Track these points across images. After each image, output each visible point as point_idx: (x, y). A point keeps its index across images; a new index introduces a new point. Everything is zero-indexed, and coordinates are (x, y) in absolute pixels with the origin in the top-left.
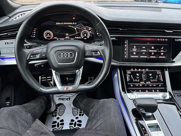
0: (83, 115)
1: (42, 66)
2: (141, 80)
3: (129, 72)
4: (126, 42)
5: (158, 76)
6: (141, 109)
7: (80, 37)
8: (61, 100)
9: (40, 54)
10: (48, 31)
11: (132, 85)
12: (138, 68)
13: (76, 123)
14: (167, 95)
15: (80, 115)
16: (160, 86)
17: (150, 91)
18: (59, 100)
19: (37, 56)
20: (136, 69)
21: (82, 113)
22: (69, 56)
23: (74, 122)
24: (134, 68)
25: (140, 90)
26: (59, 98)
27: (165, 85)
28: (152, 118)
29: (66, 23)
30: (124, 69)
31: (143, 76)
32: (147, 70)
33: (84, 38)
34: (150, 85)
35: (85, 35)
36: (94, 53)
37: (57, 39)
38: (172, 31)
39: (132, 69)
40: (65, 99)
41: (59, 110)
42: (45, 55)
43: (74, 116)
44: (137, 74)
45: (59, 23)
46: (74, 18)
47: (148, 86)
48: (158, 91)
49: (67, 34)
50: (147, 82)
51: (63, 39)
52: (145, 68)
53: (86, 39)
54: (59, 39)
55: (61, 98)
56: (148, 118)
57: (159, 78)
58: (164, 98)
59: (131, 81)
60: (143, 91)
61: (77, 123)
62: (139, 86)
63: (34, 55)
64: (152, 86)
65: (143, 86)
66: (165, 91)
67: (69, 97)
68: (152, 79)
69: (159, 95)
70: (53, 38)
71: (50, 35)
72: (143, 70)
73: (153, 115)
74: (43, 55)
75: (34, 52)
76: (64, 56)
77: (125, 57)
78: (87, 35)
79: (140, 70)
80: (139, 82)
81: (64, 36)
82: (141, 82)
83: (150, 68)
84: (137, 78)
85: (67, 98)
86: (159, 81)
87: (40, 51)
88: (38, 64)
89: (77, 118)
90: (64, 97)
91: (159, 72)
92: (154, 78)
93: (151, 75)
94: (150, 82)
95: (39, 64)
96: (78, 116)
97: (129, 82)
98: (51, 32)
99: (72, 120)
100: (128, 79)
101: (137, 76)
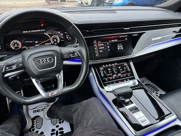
0: (63, 122)
1: (18, 77)
2: (113, 74)
3: (102, 69)
4: (94, 42)
5: (126, 67)
6: (121, 98)
7: (50, 43)
8: (36, 112)
9: (16, 64)
10: (15, 41)
11: (107, 79)
12: (108, 63)
13: (57, 131)
14: (136, 82)
15: (60, 123)
16: (129, 75)
17: (122, 81)
18: (34, 112)
19: (13, 67)
20: (107, 65)
21: (62, 121)
22: (49, 62)
23: (55, 132)
24: (105, 64)
25: (114, 82)
26: (34, 111)
27: (132, 74)
28: (130, 103)
29: (34, 31)
30: (97, 67)
31: (114, 70)
32: (116, 64)
33: (54, 43)
34: (122, 76)
35: (55, 41)
36: (71, 55)
37: (27, 48)
38: (129, 29)
39: (104, 66)
40: (41, 110)
41: (36, 123)
42: (22, 65)
43: (54, 125)
44: (109, 69)
45: (26, 32)
46: (42, 25)
47: (120, 77)
48: (128, 80)
49: (37, 42)
50: (118, 75)
51: (33, 47)
52: (114, 62)
53: (56, 44)
54: (29, 48)
55: (36, 111)
56: (127, 104)
57: (127, 69)
58: (134, 84)
59: (105, 76)
60: (117, 82)
61: (59, 131)
62: (113, 79)
63: (10, 66)
64: (124, 77)
65: (116, 78)
66: (134, 78)
67: (44, 108)
68: (122, 71)
69: (130, 83)
70: (22, 47)
71: (18, 45)
72: (113, 65)
73: (130, 101)
74: (20, 65)
75: (10, 63)
76: (43, 62)
77: (97, 55)
78: (57, 40)
79: (110, 65)
80: (112, 76)
81: (33, 44)
82: (113, 76)
83: (118, 62)
84: (110, 72)
85: (42, 108)
86: (127, 72)
87: (15, 61)
88: (12, 76)
89: (57, 126)
90: (39, 109)
91: (125, 64)
92: (123, 70)
93: (120, 67)
94: (120, 74)
95: (14, 76)
96: (58, 124)
97: (104, 77)
98: (18, 42)
99: (53, 130)
100: (102, 75)
101: (109, 71)
